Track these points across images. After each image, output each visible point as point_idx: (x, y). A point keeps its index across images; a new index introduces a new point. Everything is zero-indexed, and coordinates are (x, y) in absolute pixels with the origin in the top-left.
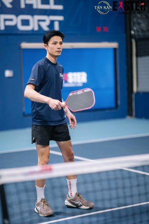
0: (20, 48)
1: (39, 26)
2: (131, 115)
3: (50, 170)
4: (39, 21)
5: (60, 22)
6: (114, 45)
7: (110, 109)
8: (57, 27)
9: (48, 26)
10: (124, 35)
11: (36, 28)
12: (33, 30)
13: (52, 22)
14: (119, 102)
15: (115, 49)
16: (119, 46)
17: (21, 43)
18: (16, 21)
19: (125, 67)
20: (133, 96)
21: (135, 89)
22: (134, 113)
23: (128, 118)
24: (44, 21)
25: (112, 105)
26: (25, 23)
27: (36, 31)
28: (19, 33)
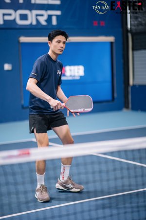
0: (19, 42)
1: (37, 21)
2: (127, 107)
3: (28, 154)
4: (37, 15)
5: (57, 16)
6: (111, 39)
7: (107, 101)
8: (54, 22)
9: (46, 21)
10: (121, 30)
11: (34, 23)
12: (31, 24)
13: (50, 17)
14: (116, 95)
15: (112, 43)
16: (116, 40)
17: (19, 37)
18: (14, 15)
19: (122, 61)
20: (130, 89)
21: (131, 82)
22: (130, 106)
23: (125, 110)
24: (42, 15)
25: (109, 97)
26: (24, 17)
27: (34, 26)
28: (18, 27)
